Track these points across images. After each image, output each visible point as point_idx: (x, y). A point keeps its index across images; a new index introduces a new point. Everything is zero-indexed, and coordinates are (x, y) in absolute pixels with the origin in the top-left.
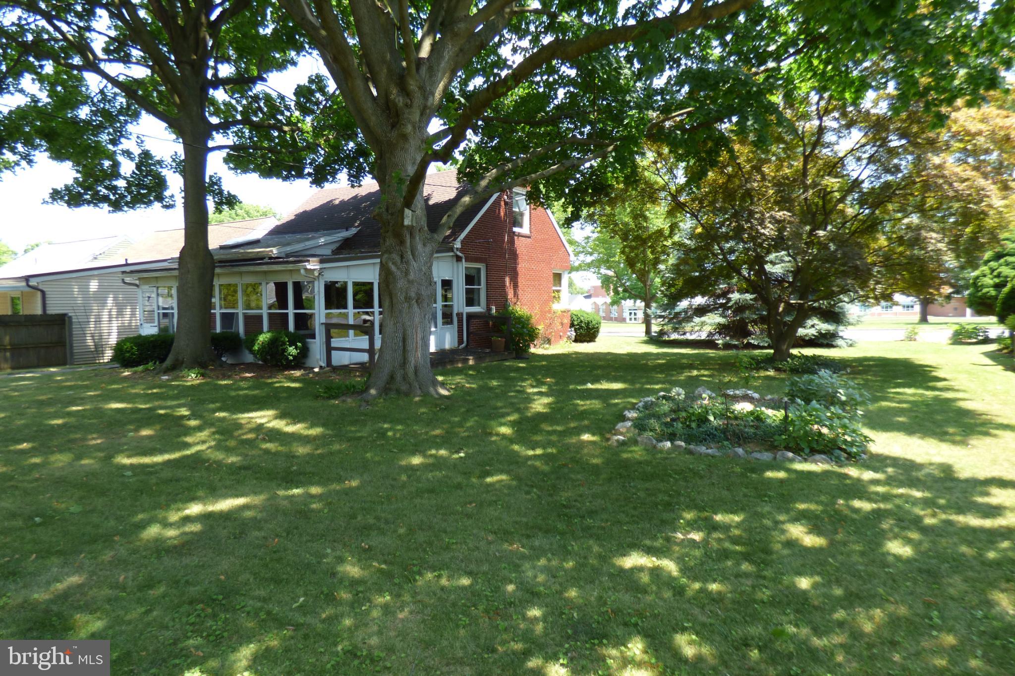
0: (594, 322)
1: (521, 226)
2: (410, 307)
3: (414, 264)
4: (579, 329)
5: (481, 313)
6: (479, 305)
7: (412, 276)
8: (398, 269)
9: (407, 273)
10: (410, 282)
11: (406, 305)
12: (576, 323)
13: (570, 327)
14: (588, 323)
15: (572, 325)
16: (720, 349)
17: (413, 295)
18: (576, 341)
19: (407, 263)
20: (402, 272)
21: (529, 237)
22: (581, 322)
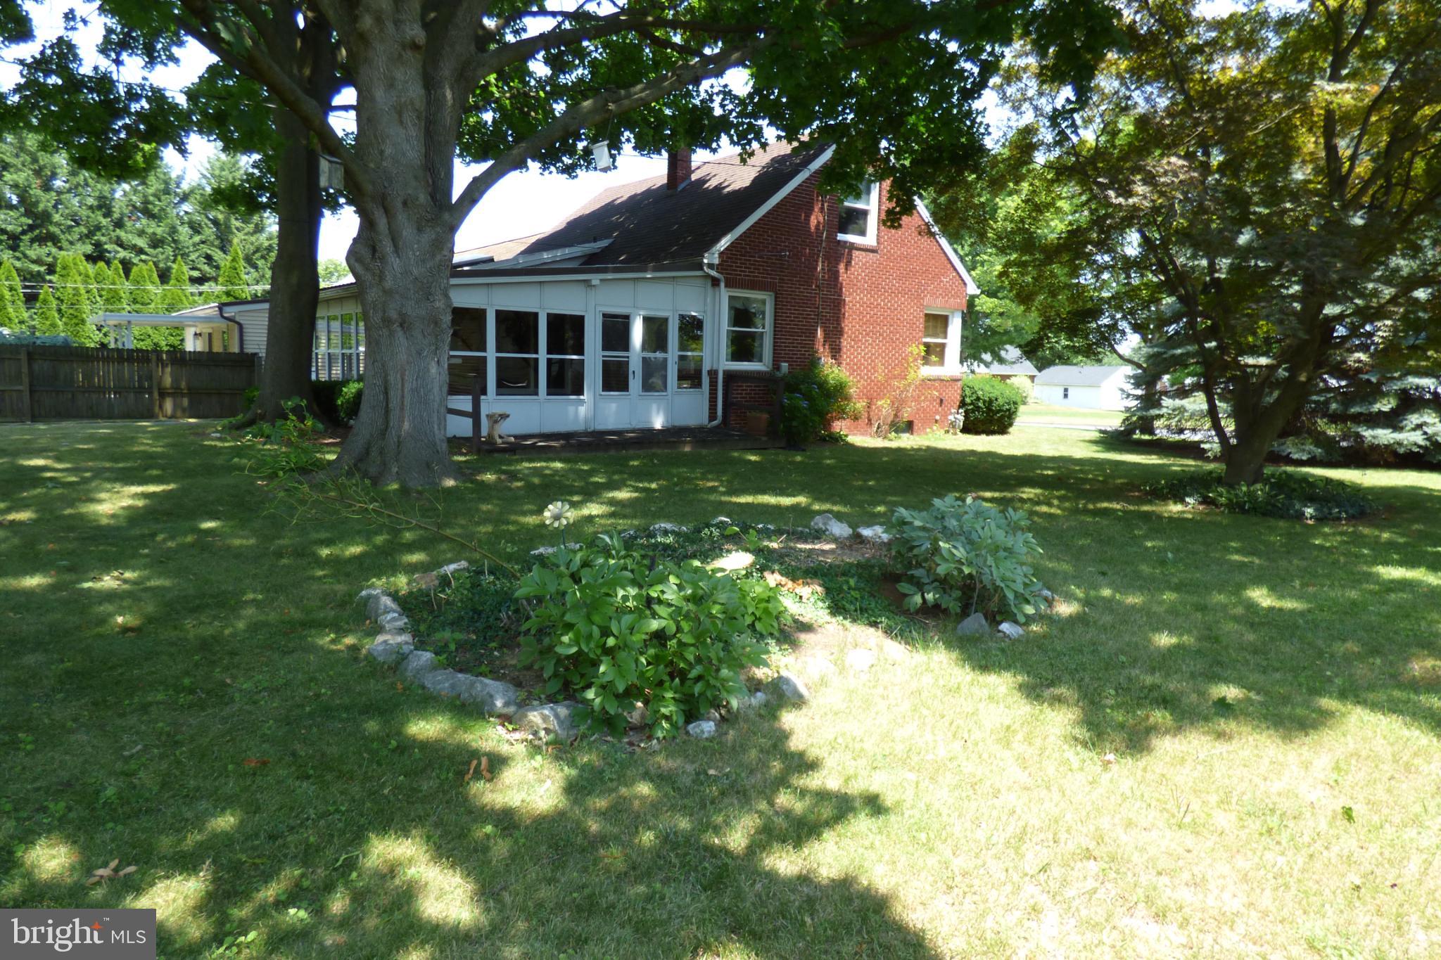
0: (1001, 401)
1: (863, 233)
2: (392, 334)
3: (395, 262)
4: (973, 411)
5: (766, 373)
6: (760, 360)
7: (389, 283)
8: (367, 269)
9: (381, 278)
10: (388, 293)
11: (385, 332)
12: (968, 400)
13: (960, 407)
14: (991, 401)
15: (963, 404)
16: (1208, 460)
17: (393, 315)
18: (966, 429)
19: (383, 259)
20: (374, 274)
21: (873, 251)
22: (978, 399)
